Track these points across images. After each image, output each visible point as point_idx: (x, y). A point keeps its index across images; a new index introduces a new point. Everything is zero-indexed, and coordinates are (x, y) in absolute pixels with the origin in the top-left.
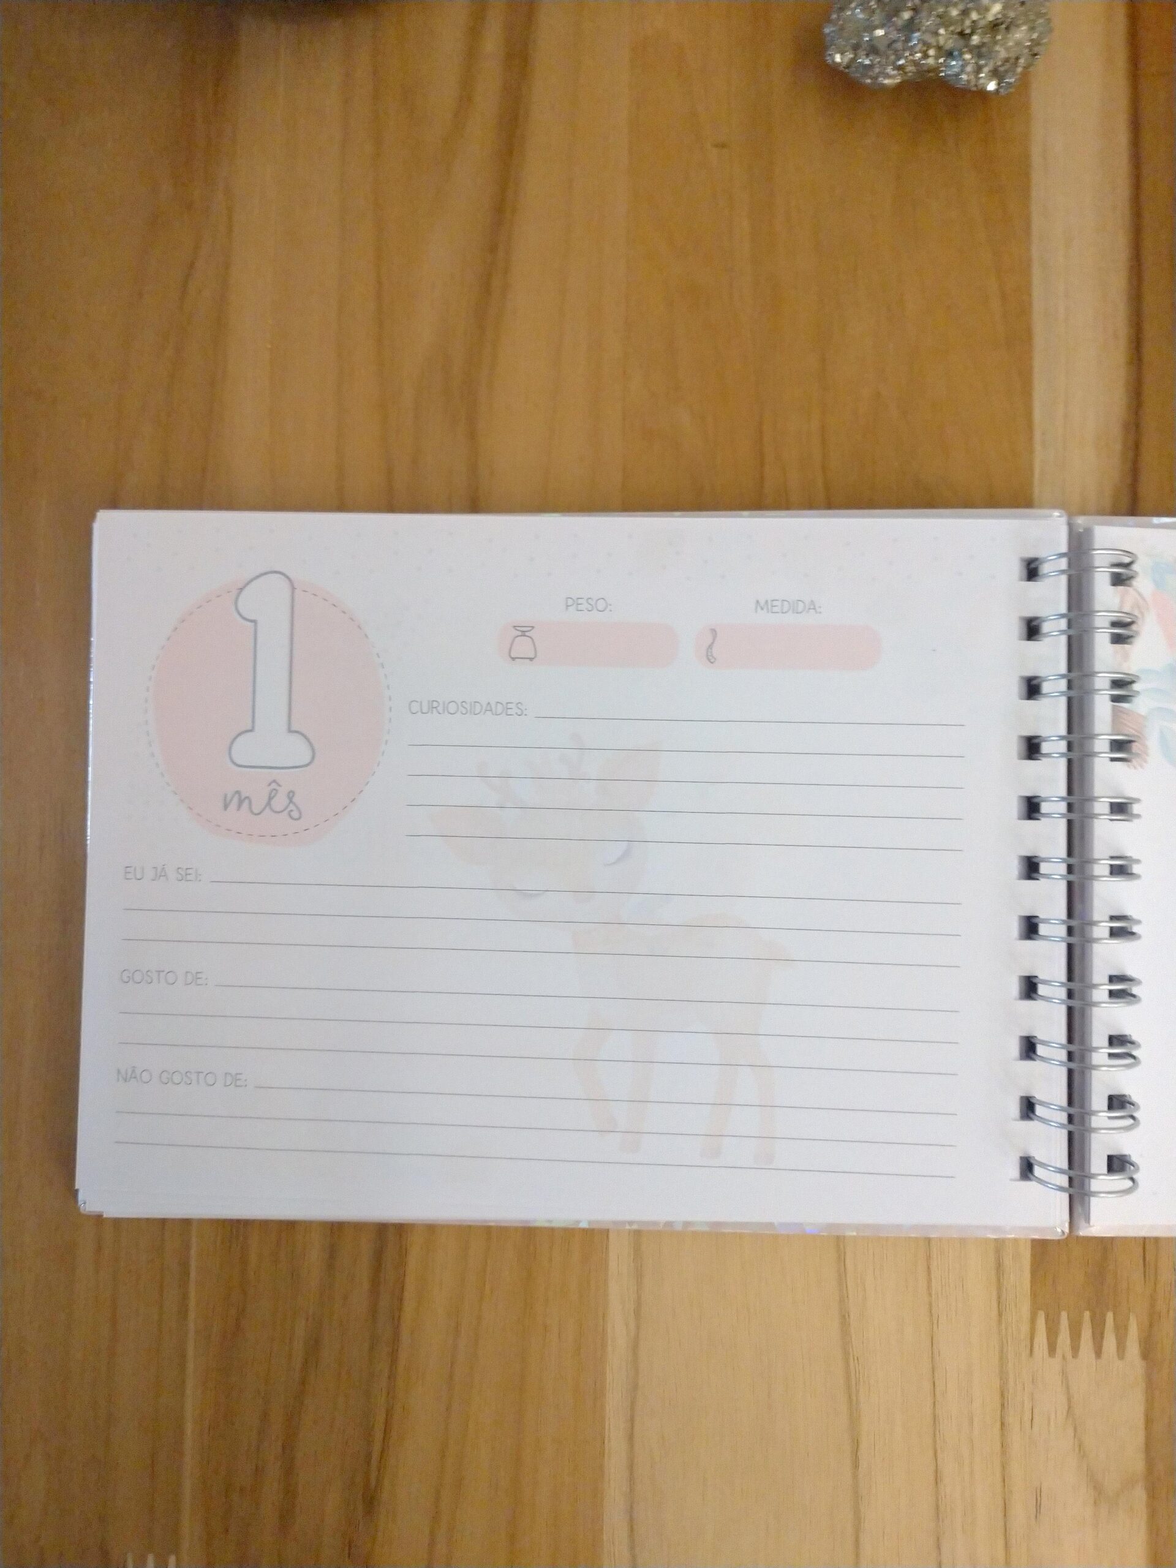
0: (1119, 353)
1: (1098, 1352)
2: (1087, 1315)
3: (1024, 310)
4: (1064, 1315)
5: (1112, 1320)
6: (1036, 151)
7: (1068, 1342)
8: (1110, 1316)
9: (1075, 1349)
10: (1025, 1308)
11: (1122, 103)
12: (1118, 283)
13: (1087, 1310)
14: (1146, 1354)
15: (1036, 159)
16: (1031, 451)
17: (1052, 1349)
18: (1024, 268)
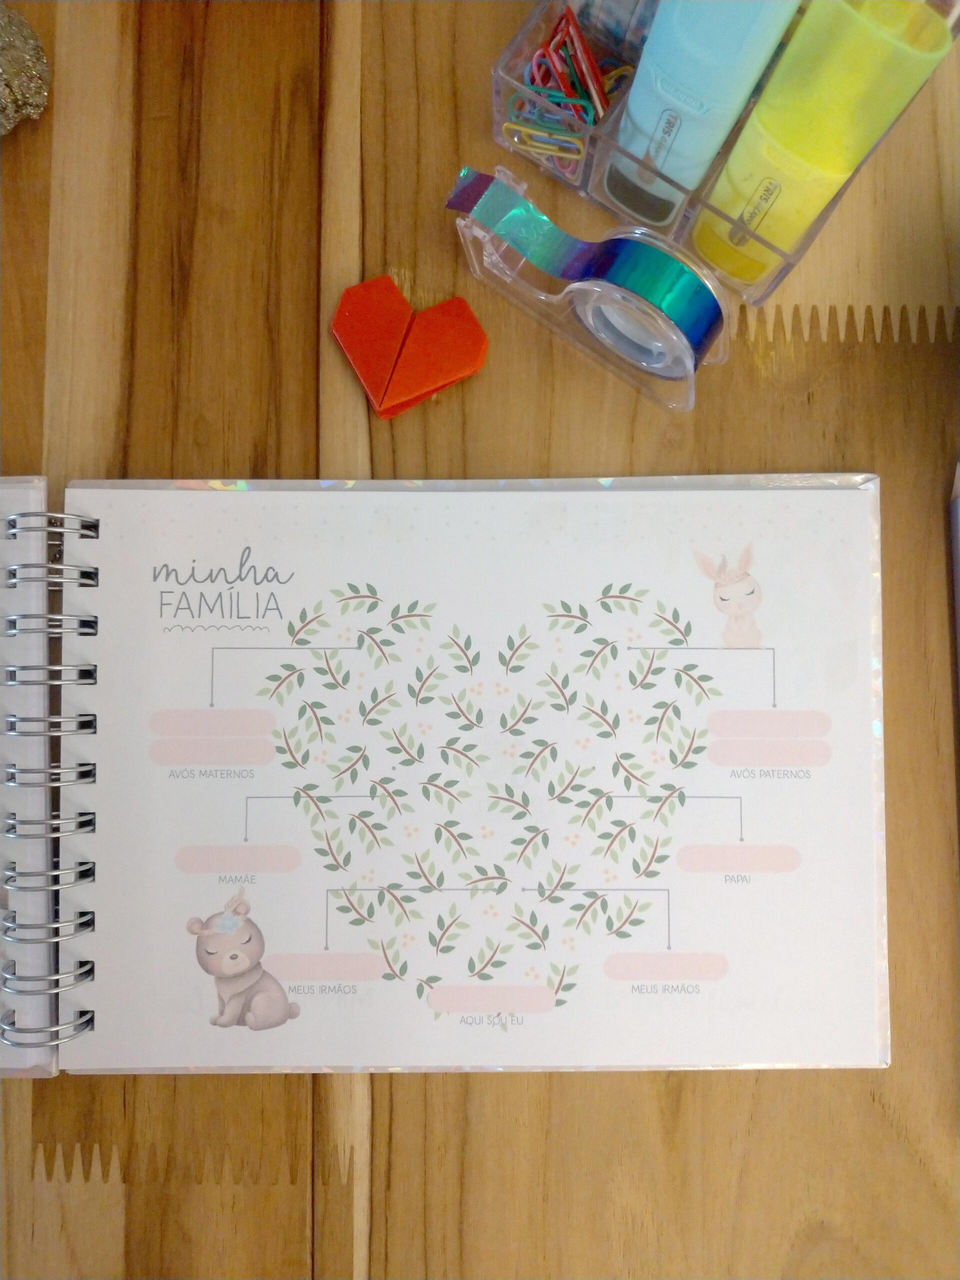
0: (116, 351)
1: (87, 1176)
2: (78, 1146)
3: (41, 317)
4: (59, 1147)
5: (98, 1149)
6: (55, 183)
7: (62, 1168)
8: (96, 1147)
9: (68, 1176)
10: (28, 1142)
11: (128, 142)
12: (118, 292)
13: (78, 1142)
14: (127, 1178)
15: (55, 191)
16: (41, 435)
17: (49, 1174)
18: (41, 283)
